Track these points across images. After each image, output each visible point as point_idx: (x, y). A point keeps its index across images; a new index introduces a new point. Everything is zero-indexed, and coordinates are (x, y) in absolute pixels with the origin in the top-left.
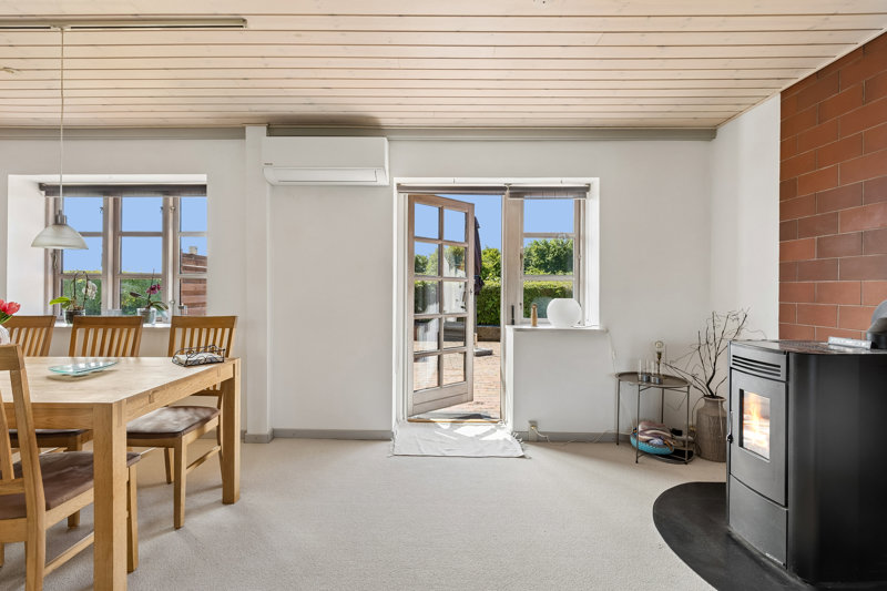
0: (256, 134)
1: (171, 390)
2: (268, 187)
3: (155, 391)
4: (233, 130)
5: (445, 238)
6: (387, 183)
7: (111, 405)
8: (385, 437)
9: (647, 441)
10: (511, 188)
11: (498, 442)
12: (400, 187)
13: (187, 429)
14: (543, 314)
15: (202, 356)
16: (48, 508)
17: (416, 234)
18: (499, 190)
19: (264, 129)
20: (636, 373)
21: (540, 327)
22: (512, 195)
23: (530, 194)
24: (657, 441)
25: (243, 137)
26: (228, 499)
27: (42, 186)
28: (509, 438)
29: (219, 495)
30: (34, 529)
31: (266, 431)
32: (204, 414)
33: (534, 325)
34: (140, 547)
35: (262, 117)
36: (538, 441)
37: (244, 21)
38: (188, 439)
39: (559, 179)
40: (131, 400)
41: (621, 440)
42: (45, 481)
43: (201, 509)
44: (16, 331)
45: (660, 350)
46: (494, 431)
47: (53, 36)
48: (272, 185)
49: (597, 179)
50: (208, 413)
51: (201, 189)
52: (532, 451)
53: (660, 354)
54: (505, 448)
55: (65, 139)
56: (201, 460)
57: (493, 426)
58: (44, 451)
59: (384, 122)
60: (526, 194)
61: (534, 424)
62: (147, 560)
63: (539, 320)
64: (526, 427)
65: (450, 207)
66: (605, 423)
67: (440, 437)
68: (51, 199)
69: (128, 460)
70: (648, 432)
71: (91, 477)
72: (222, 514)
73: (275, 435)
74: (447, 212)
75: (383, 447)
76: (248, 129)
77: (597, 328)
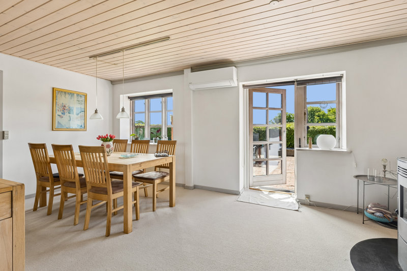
0: (188, 72)
1: (147, 163)
2: (192, 91)
3: (141, 163)
4: (179, 72)
5: (270, 106)
6: (236, 85)
7: (127, 165)
8: (236, 193)
9: (373, 213)
10: (297, 81)
11: (288, 202)
12: (244, 86)
13: (157, 179)
14: (314, 143)
15: (161, 154)
16: (113, 193)
17: (254, 106)
18: (292, 83)
19: (190, 70)
20: (366, 176)
21: (313, 149)
22: (298, 85)
23: (309, 83)
24: (378, 214)
25: (183, 74)
26: (171, 206)
27: (129, 98)
28: (295, 202)
29: (168, 204)
30: (109, 198)
31: (192, 185)
32: (164, 174)
33: (310, 148)
34: (140, 215)
35: (189, 66)
36: (310, 205)
37: (169, 37)
38: (157, 182)
39: (322, 74)
40: (133, 165)
41: (359, 211)
42: (112, 187)
43: (163, 207)
44: (115, 144)
45: (385, 164)
46: (289, 198)
47: (121, 54)
48: (194, 91)
49: (345, 71)
50: (166, 174)
51: (171, 94)
52: (304, 209)
53: (385, 166)
54: (290, 206)
55: (124, 83)
56: (163, 190)
57: (290, 196)
58: (113, 180)
59: (233, 60)
60: (307, 83)
61: (308, 197)
62: (142, 218)
63: (312, 145)
64: (303, 198)
65: (271, 92)
66: (351, 202)
67: (261, 197)
68: (132, 101)
69: (133, 185)
70: (374, 209)
71: (122, 188)
72: (168, 210)
73: (195, 187)
74: (270, 94)
75: (234, 197)
76: (185, 70)
77: (346, 150)
